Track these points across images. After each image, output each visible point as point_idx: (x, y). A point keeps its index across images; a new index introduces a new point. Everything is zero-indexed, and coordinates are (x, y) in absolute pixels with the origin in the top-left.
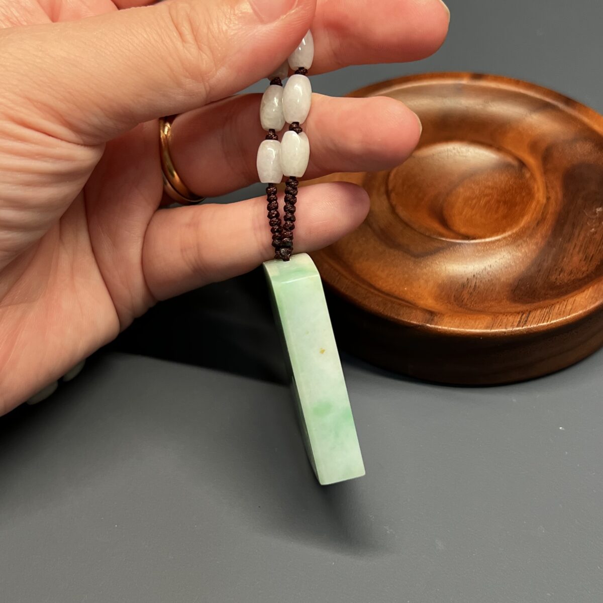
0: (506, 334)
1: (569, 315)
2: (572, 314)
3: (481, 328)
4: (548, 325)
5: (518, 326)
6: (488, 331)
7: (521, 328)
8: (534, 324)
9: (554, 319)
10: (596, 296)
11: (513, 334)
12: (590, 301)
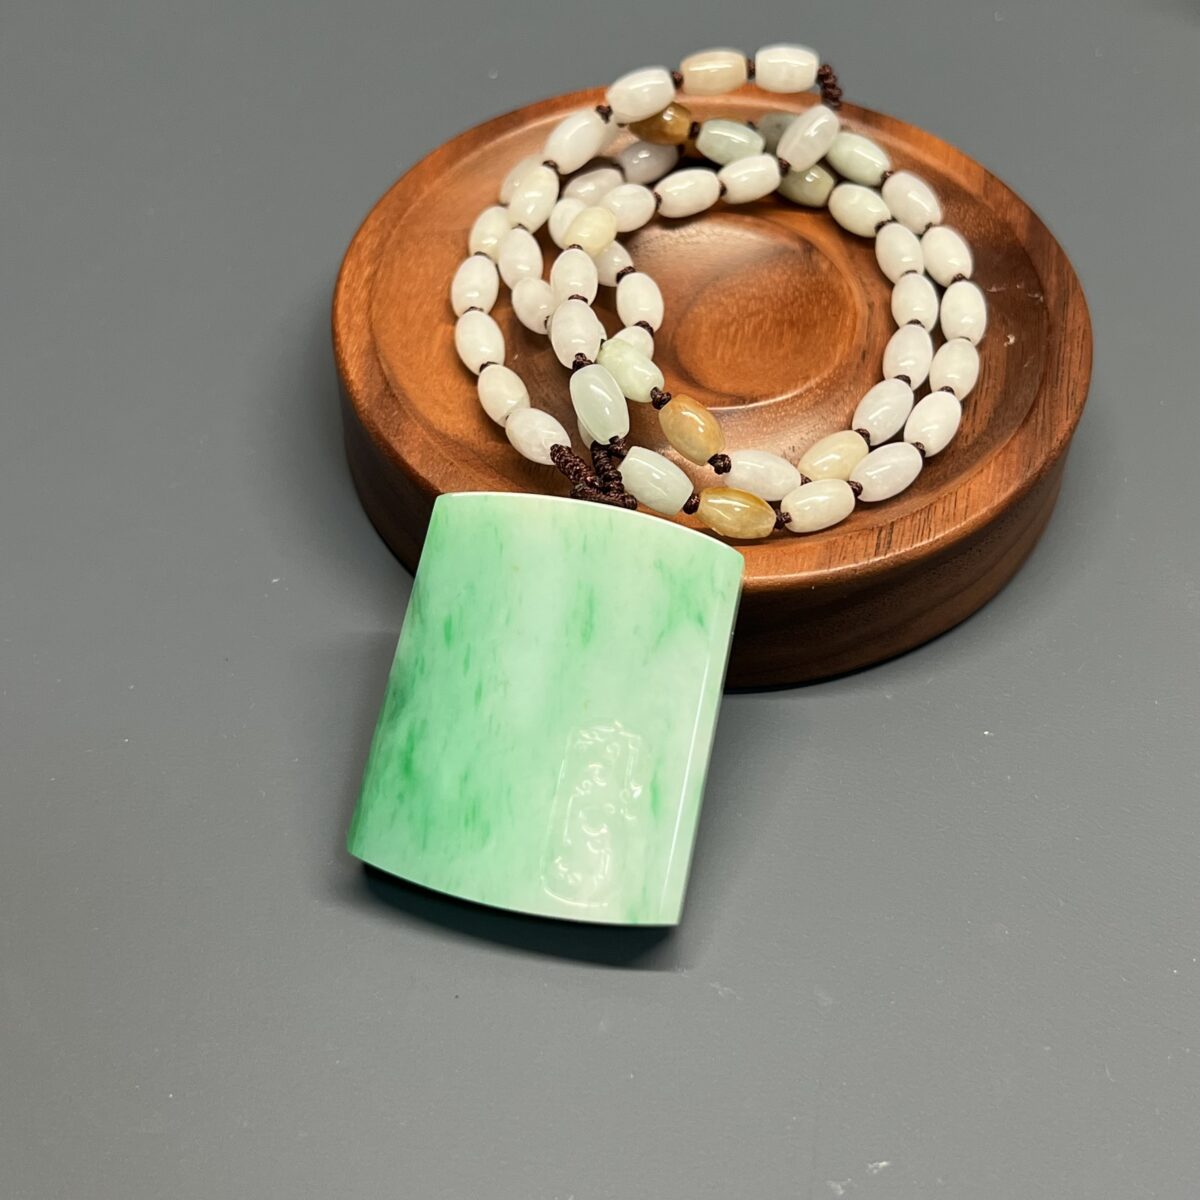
1: (965, 519)
3: (809, 569)
4: (931, 544)
5: (876, 555)
6: (824, 571)
7: (882, 558)
8: (905, 546)
9: (939, 532)
10: (1005, 475)
11: (870, 570)
12: (997, 488)
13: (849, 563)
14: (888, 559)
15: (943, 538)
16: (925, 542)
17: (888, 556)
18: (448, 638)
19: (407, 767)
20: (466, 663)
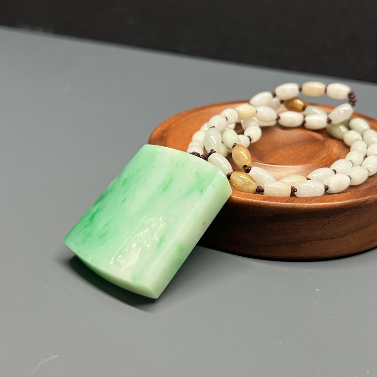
0: (275, 206)
1: (327, 202)
2: (329, 202)
3: (258, 199)
4: (309, 205)
5: (286, 202)
6: (263, 202)
7: (287, 204)
8: (298, 203)
9: (314, 203)
10: (351, 196)
11: (281, 206)
12: (346, 198)
13: (274, 202)
14: (289, 205)
15: (315, 205)
16: (307, 204)
17: (290, 204)
18: (124, 183)
19: (92, 218)
20: (125, 191)
